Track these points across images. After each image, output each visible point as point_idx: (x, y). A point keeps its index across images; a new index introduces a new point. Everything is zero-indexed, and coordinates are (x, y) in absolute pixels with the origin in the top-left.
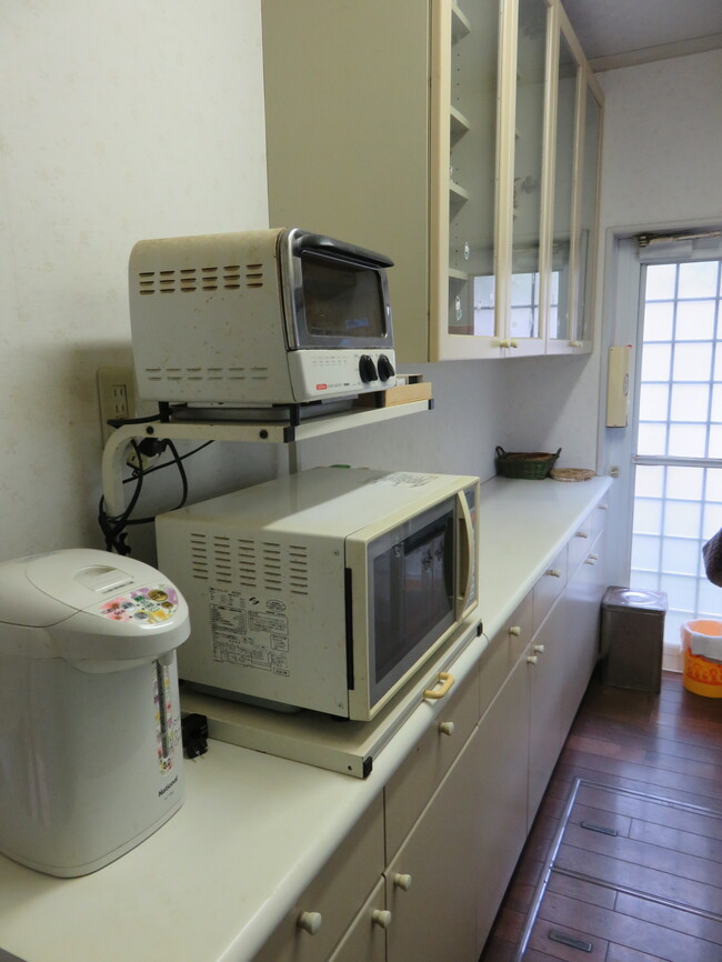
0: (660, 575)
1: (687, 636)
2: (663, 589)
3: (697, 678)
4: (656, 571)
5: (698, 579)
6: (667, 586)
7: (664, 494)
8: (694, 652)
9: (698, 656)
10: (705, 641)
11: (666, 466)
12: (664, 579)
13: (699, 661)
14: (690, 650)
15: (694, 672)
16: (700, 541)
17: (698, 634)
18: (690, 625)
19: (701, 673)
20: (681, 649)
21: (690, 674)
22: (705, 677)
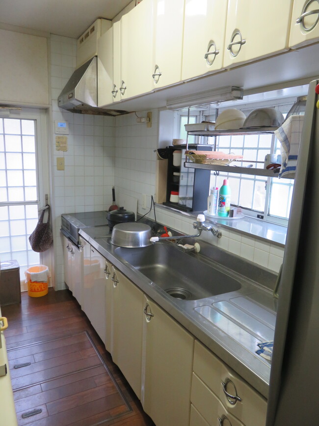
0: (11, 253)
1: (28, 275)
2: (14, 259)
3: (35, 291)
4: (9, 251)
5: (27, 251)
6: (15, 257)
7: (9, 218)
8: (33, 281)
9: (34, 282)
10: (36, 275)
11: (8, 206)
12: (14, 255)
13: (35, 284)
14: (31, 280)
15: (33, 288)
16: (26, 235)
17: (33, 273)
18: (28, 270)
19: (36, 288)
20: (26, 282)
21: (31, 290)
22: (38, 289)
